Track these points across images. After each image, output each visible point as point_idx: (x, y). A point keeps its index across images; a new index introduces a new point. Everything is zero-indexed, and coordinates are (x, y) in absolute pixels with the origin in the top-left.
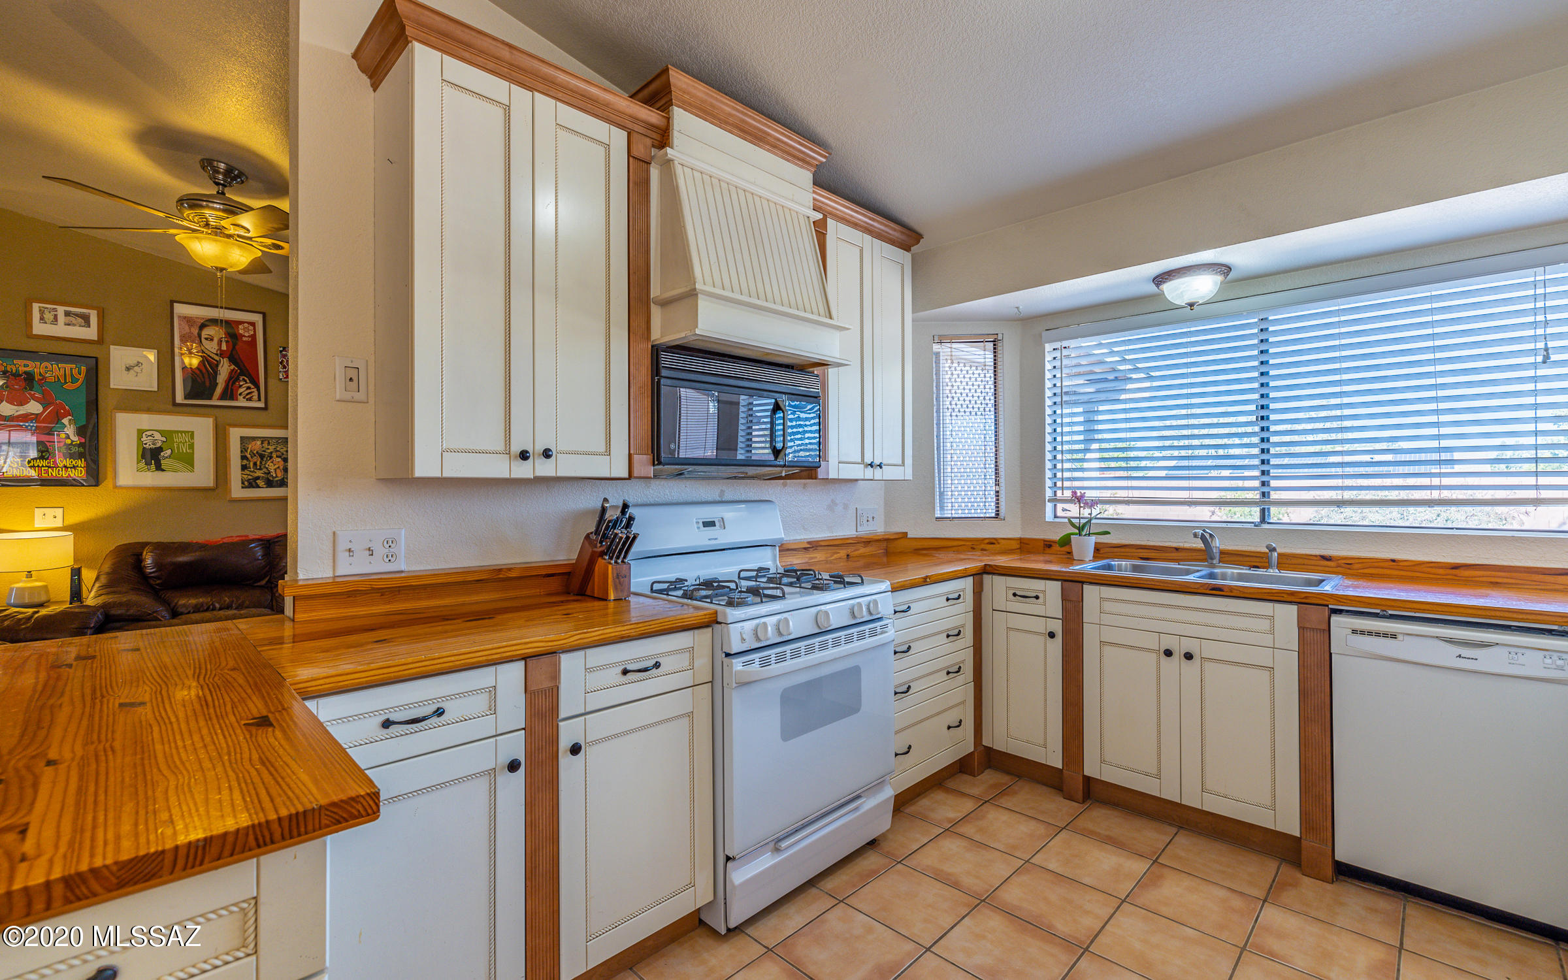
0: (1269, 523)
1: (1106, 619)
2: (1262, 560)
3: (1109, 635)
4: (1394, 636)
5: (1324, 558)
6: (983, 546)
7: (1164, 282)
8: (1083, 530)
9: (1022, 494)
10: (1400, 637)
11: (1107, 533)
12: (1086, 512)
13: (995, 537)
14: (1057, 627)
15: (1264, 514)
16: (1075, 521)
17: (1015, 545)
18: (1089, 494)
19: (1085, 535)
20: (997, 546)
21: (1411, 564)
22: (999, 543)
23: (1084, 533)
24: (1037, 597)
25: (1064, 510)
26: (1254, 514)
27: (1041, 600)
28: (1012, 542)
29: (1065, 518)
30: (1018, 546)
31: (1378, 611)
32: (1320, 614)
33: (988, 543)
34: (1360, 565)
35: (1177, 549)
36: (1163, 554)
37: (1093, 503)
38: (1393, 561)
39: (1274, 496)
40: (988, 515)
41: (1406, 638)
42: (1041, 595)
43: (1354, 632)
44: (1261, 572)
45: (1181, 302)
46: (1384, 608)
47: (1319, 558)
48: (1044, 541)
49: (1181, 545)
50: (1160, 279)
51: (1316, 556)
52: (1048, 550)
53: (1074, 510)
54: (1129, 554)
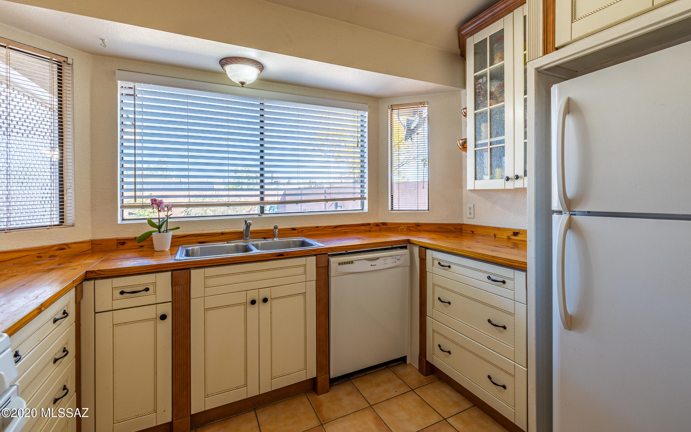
0: (265, 214)
1: (209, 291)
2: (267, 234)
3: (211, 302)
4: (352, 262)
5: (293, 229)
6: (51, 253)
7: (227, 64)
8: (161, 228)
9: (92, 203)
10: (354, 262)
11: (178, 228)
12: (163, 215)
13: (63, 242)
14: (167, 309)
15: (262, 210)
16: (156, 221)
17: (87, 247)
18: (166, 201)
19: (163, 232)
20: (67, 251)
21: (323, 228)
22: (69, 248)
23: (162, 230)
24: (147, 290)
25: (130, 214)
26: (256, 210)
27: (151, 291)
28: (84, 245)
29: (146, 219)
30: (90, 247)
31: (344, 252)
32: (323, 258)
33: (57, 250)
34: (306, 231)
35: (222, 234)
36: (214, 238)
37: (170, 207)
38: (317, 227)
39: (266, 199)
40: (52, 224)
41: (357, 262)
42: (151, 287)
43: (339, 264)
44: (269, 241)
45: (236, 80)
46: (346, 250)
47: (291, 229)
48: (118, 240)
49: (224, 231)
50: (225, 61)
51: (290, 229)
52: (121, 247)
53: (153, 214)
54: (191, 241)
